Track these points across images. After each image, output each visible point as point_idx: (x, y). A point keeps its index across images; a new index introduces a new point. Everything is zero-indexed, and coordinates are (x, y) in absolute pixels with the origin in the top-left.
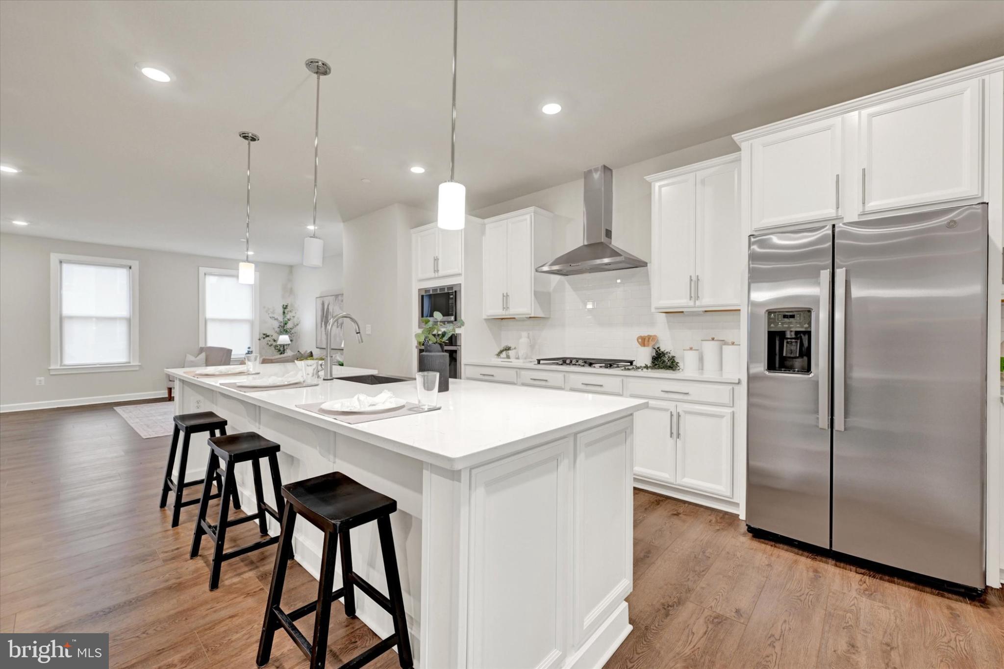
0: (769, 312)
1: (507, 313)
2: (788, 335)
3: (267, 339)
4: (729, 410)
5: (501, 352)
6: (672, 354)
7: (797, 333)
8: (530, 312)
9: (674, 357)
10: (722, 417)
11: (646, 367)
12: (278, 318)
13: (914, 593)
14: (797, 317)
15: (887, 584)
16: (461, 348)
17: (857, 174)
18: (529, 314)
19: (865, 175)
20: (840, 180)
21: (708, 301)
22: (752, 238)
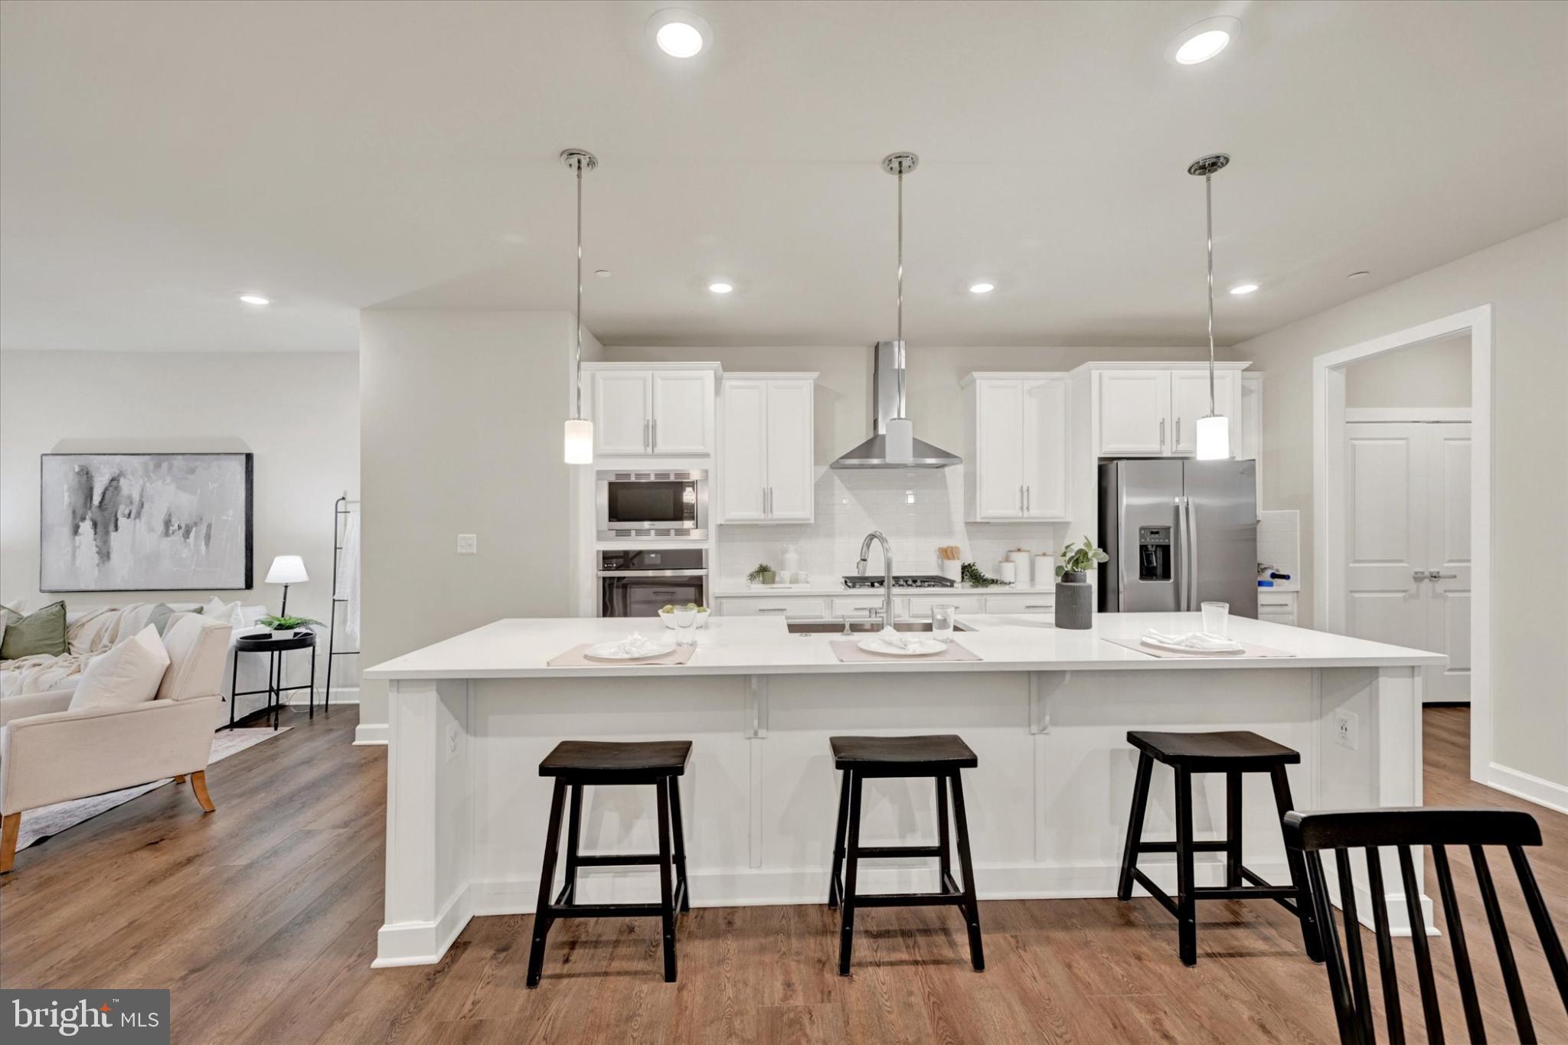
17: (1175, 420)
18: (808, 520)
19: (1178, 423)
20: (1162, 423)
21: (1035, 512)
22: (1100, 459)
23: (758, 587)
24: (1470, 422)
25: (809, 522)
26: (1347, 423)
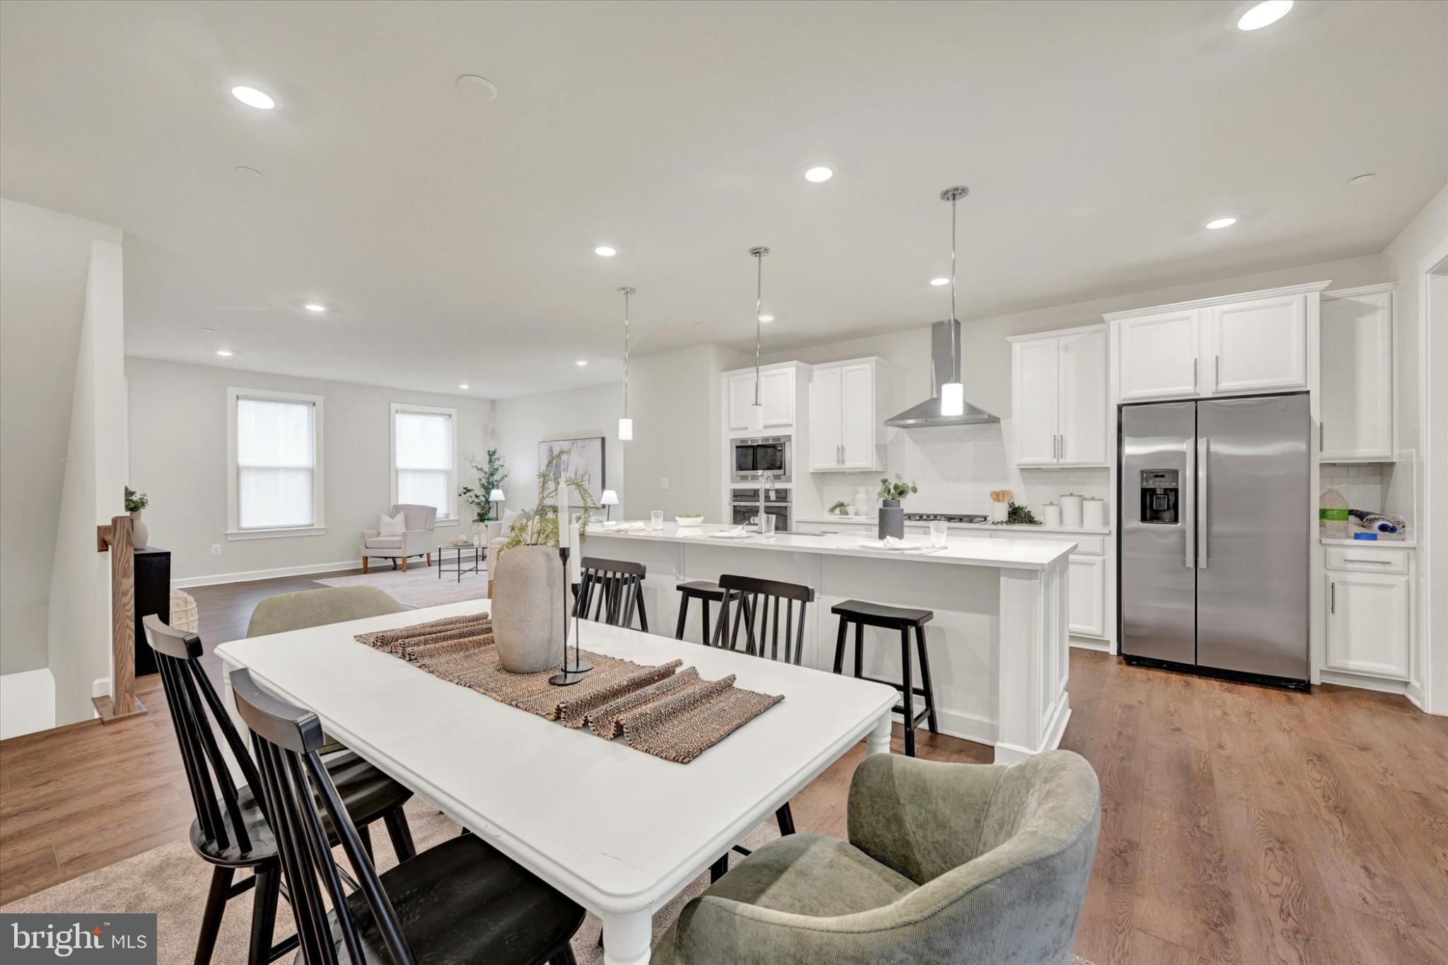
0: (1142, 472)
1: (843, 466)
2: (1158, 492)
3: (469, 494)
4: (1101, 558)
5: (836, 507)
6: (1028, 509)
7: (1165, 490)
8: (870, 466)
9: (1030, 512)
10: (1093, 564)
11: (1002, 523)
12: (483, 468)
13: (1261, 690)
14: (1166, 476)
15: (1240, 686)
16: (791, 505)
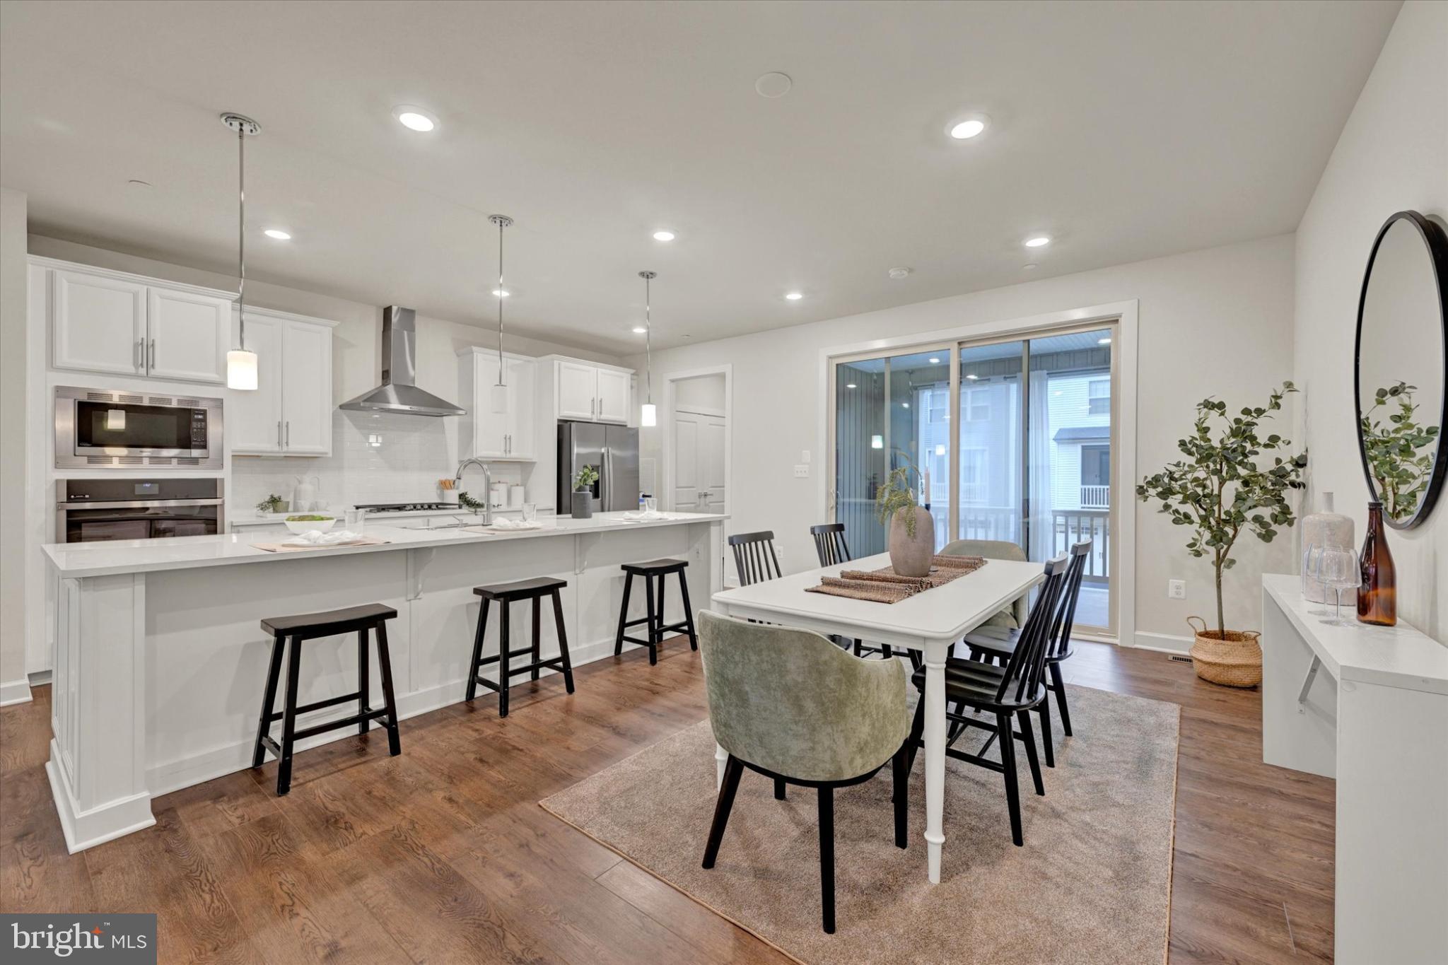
1: (285, 449)
5: (266, 504)
16: (222, 502)
17: (599, 399)
18: (326, 453)
19: (601, 401)
20: (593, 400)
21: (514, 455)
22: (559, 420)
23: (270, 516)
24: (724, 417)
25: (327, 456)
26: (677, 411)
